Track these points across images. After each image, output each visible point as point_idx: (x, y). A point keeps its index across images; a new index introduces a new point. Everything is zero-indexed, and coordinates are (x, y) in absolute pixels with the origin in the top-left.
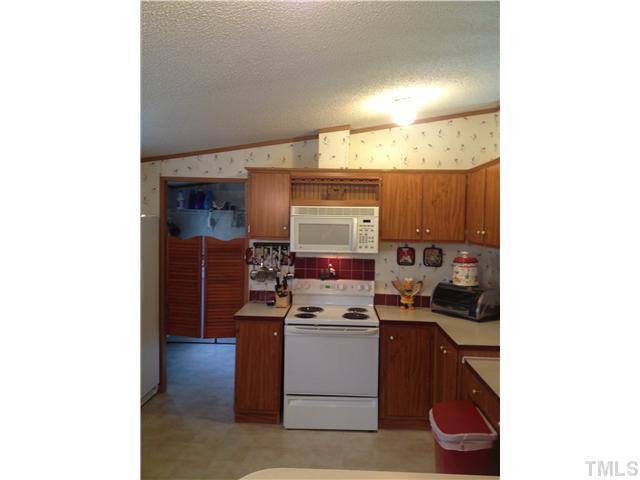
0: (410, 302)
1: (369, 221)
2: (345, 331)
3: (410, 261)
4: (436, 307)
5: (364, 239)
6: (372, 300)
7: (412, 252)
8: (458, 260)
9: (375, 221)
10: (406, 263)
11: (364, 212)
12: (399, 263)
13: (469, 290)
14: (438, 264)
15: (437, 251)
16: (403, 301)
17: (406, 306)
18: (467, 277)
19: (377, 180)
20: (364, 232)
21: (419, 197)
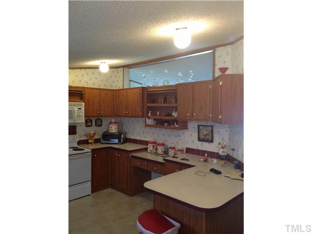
0: (93, 141)
1: (81, 109)
2: (78, 156)
3: (90, 125)
4: (103, 142)
5: (79, 116)
6: (77, 143)
7: (91, 121)
8: (111, 123)
9: (83, 109)
10: (89, 126)
11: (78, 105)
12: (86, 126)
13: (117, 134)
14: (100, 125)
15: (100, 120)
16: (90, 141)
17: (91, 143)
18: (115, 129)
19: (82, 91)
20: (79, 114)
21: (98, 99)
